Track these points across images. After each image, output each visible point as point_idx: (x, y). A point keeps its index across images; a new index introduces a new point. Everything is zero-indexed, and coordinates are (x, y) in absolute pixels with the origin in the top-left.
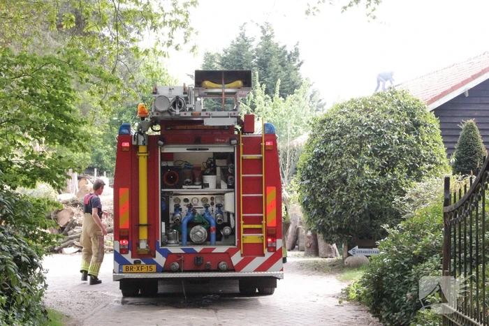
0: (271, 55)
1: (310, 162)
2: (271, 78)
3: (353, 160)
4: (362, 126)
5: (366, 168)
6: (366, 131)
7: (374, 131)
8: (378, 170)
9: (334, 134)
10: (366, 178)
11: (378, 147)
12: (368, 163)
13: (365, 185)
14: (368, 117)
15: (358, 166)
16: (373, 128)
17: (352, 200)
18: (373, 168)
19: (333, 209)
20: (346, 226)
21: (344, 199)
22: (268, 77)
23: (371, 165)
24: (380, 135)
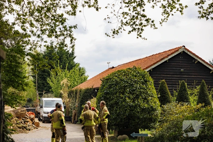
0: (63, 54)
1: (103, 96)
2: (63, 63)
3: (121, 95)
4: (124, 81)
5: (127, 99)
6: (126, 83)
7: (129, 84)
8: (132, 100)
9: (113, 85)
10: (127, 103)
11: (131, 90)
12: (128, 97)
13: (127, 106)
14: (127, 78)
15: (124, 98)
16: (129, 82)
17: (122, 112)
18: (130, 99)
19: (113, 116)
20: (118, 123)
21: (118, 112)
22: (62, 63)
23: (129, 98)
24: (132, 85)
